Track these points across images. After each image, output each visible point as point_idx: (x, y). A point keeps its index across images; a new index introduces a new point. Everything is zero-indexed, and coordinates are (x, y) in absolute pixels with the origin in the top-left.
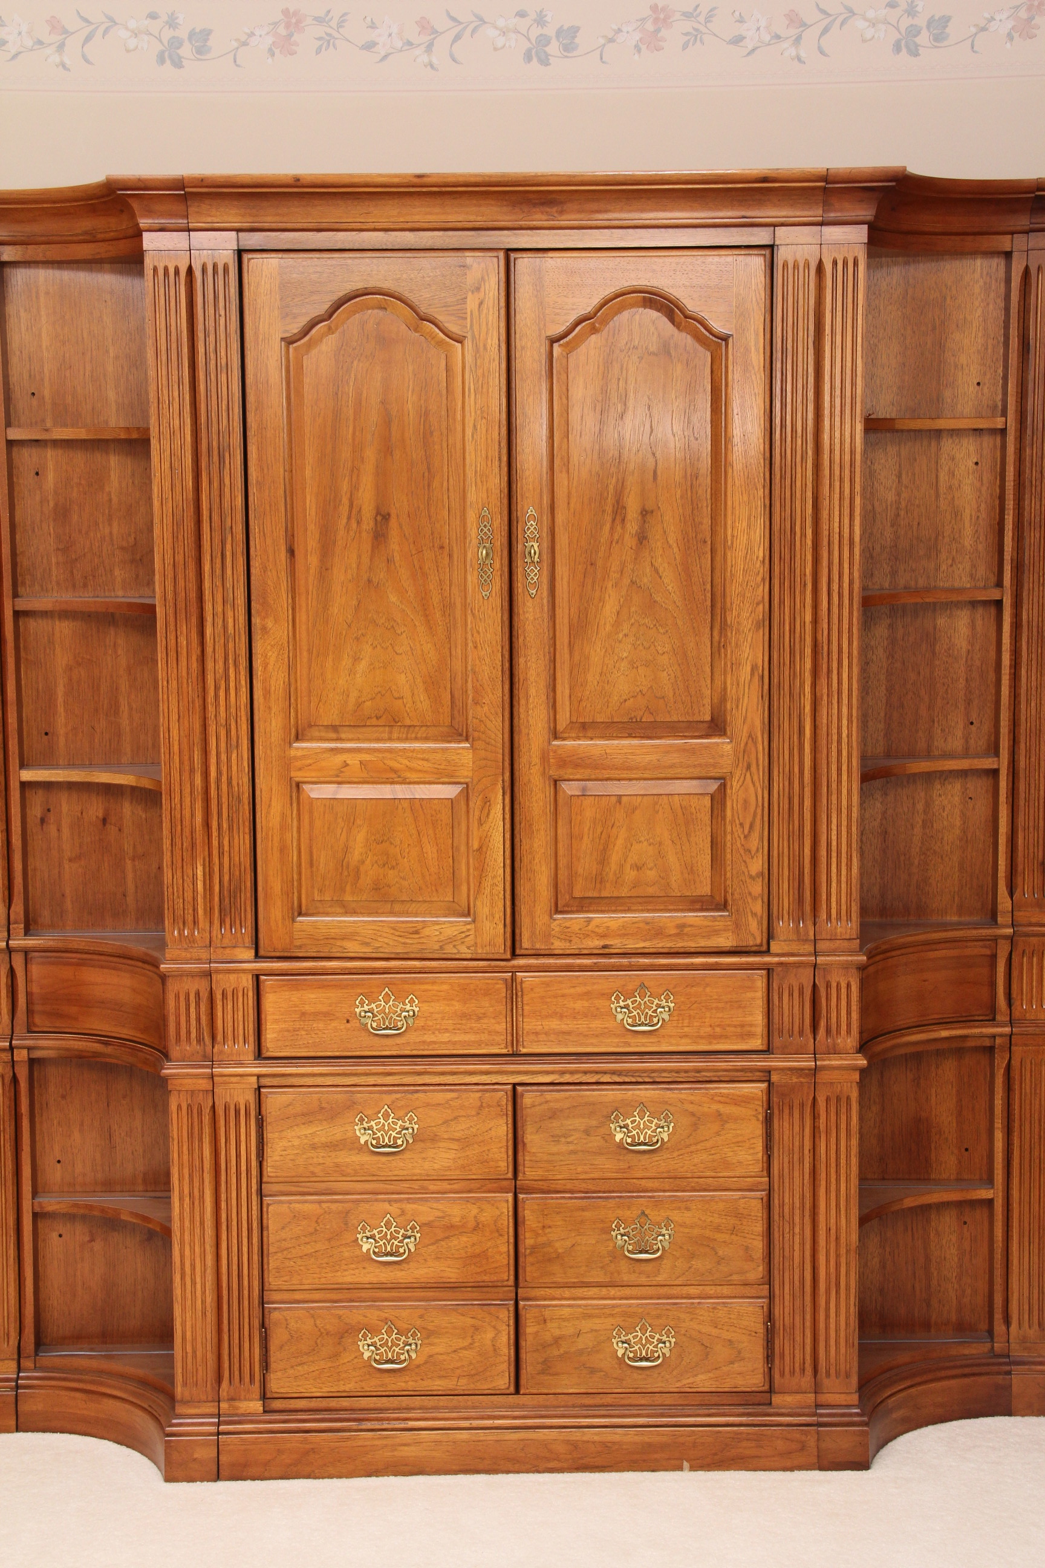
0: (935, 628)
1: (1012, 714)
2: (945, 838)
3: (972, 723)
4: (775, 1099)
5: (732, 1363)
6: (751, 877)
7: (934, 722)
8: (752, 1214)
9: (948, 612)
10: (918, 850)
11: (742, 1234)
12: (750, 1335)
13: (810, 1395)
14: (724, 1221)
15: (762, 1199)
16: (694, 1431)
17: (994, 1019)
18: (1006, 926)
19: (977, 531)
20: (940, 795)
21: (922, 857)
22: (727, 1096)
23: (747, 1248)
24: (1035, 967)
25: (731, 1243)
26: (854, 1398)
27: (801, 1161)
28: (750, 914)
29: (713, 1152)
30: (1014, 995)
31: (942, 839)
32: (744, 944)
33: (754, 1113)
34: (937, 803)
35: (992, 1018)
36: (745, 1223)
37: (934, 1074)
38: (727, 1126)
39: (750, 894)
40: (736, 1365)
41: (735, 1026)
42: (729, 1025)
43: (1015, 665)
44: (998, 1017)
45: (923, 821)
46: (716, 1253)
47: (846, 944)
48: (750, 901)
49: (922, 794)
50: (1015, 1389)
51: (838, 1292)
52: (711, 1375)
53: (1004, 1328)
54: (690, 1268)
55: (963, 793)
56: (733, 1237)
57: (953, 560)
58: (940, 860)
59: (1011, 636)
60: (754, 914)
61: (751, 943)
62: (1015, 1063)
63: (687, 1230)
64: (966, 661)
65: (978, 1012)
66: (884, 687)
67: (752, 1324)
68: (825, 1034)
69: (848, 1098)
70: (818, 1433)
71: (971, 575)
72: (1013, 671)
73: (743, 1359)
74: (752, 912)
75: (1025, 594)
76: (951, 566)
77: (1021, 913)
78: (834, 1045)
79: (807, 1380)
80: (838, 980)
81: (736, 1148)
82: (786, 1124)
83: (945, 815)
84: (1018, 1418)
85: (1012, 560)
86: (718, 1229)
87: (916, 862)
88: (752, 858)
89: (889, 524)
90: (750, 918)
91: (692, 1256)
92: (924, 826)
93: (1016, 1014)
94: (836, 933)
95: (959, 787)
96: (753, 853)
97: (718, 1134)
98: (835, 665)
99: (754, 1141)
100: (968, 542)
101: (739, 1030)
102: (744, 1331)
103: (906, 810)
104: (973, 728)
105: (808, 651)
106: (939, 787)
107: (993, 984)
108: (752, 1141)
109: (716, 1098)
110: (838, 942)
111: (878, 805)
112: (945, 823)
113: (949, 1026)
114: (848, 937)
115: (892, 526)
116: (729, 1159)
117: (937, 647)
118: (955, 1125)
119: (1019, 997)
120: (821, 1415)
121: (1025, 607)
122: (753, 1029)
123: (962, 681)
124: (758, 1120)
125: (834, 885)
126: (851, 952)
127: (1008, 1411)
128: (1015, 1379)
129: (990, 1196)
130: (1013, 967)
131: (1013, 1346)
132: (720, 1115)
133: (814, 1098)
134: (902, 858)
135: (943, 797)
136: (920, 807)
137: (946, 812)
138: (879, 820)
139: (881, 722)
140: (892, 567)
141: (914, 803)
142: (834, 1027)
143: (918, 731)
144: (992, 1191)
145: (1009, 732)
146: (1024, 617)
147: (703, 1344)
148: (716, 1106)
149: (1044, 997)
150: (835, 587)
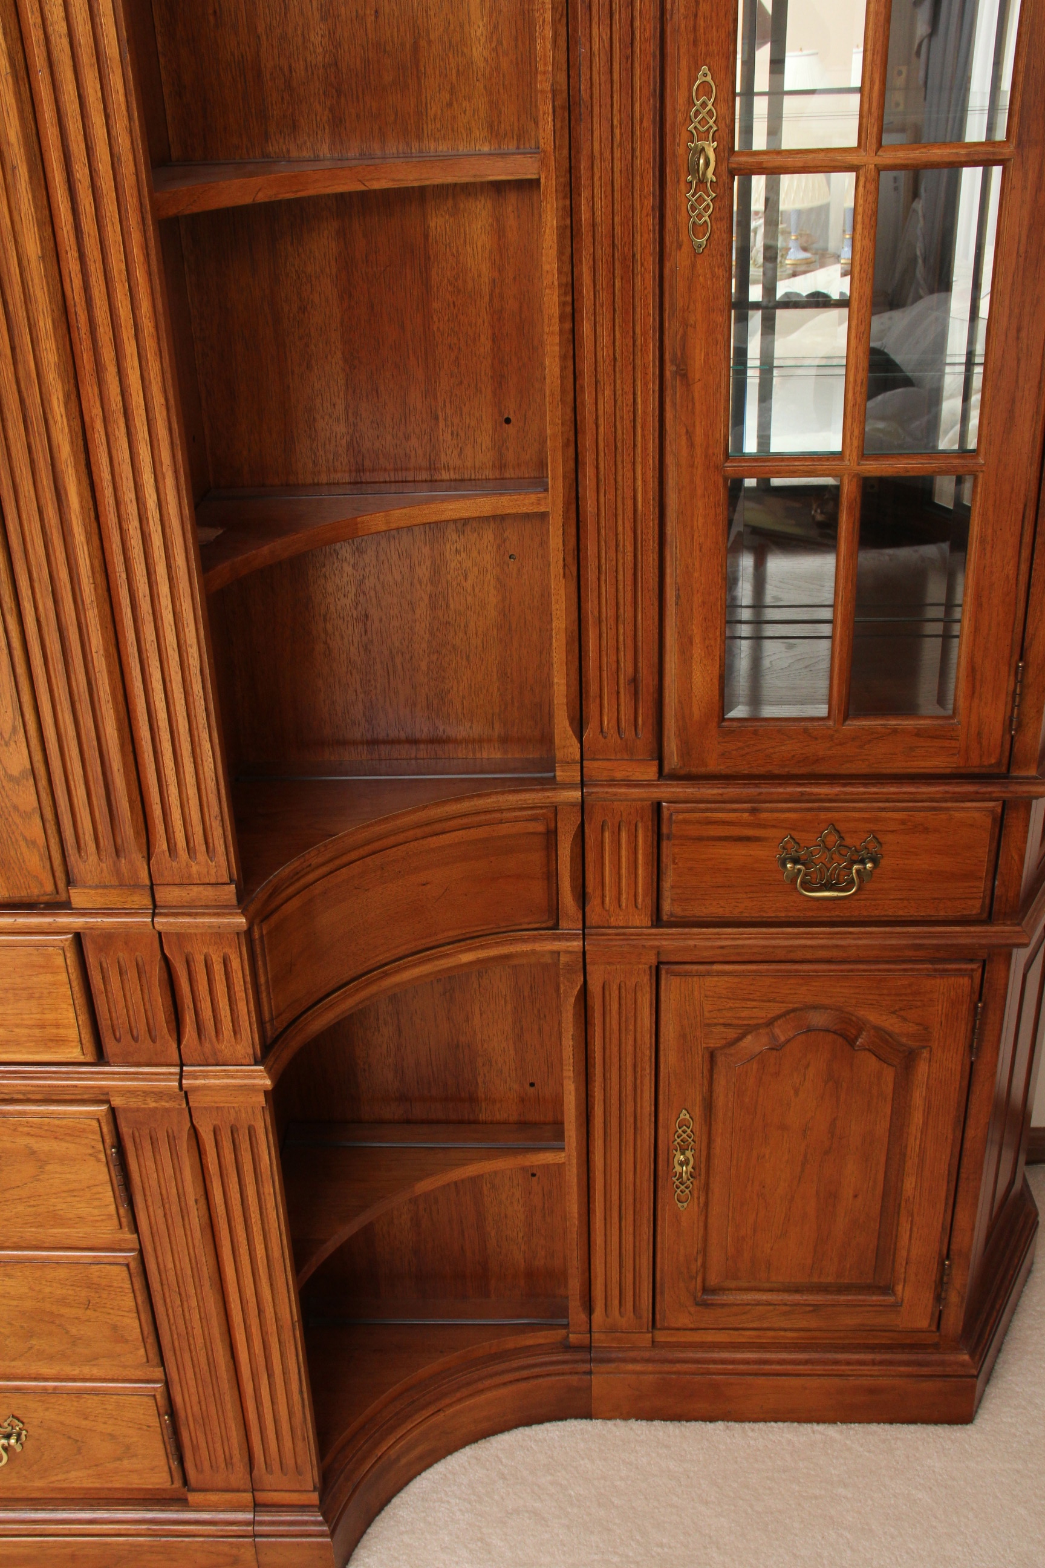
0: (426, 236)
1: (569, 411)
2: (472, 624)
3: (508, 421)
4: (125, 1130)
5: (120, 1459)
6: (11, 778)
7: (437, 418)
8: (115, 1284)
9: (450, 202)
10: (424, 645)
11: (103, 1310)
12: (140, 1429)
13: (244, 1494)
14: (70, 1292)
15: (128, 1265)
16: (68, 1543)
17: (556, 927)
18: (568, 786)
19: (496, 27)
20: (457, 552)
21: (434, 657)
22: (40, 1126)
23: (115, 1328)
24: (624, 846)
25: (88, 1320)
26: (314, 1498)
27: (184, 1213)
28: (22, 843)
29: (32, 1203)
30: (590, 889)
31: (466, 626)
32: (24, 893)
33: (91, 1151)
34: (453, 565)
35: (552, 918)
36: (104, 1296)
38: (48, 1168)
39: (15, 807)
40: (126, 1462)
41: (29, 1027)
42: (17, 1026)
43: (572, 315)
44: (563, 923)
45: (430, 596)
46: (68, 1332)
47: (209, 893)
48: (18, 820)
49: (426, 550)
50: (596, 1390)
51: (270, 1376)
52: (90, 1472)
53: (583, 1317)
54: (30, 1349)
55: (499, 547)
56: (88, 1312)
57: (452, 92)
58: (464, 663)
59: (561, 253)
60: (32, 843)
61: (36, 892)
62: (595, 987)
63: (15, 1303)
64: (491, 300)
65: (526, 920)
66: (339, 355)
67: (142, 1417)
68: (195, 1035)
69: (251, 1131)
70: (255, 1545)
71: (491, 126)
72: (568, 325)
73: (135, 1455)
74: (25, 839)
75: (583, 166)
76: (450, 105)
77: (596, 764)
78: (215, 1053)
79: (238, 1476)
80: (205, 951)
81: (69, 1199)
82: (150, 1164)
83: (468, 585)
84: (598, 1423)
85: (554, 93)
86: (63, 1301)
87: (424, 665)
88: (7, 744)
89: (317, 15)
90: (25, 850)
91: (30, 1334)
92: (433, 607)
93: (593, 918)
94: (190, 876)
95: (491, 537)
96: (7, 737)
97: (35, 1178)
99: (99, 1189)
100: (479, 53)
101: (37, 1032)
102: (130, 1424)
103: (398, 578)
104: (510, 429)
106: (455, 537)
107: (551, 876)
108: (95, 1190)
109: (21, 1129)
110: (195, 889)
111: (348, 569)
112: (470, 599)
113: (477, 942)
114: (213, 881)
115: (323, 19)
116: (61, 1212)
117: (434, 272)
118: (512, 1052)
119: (598, 892)
120: (261, 1523)
121: (585, 194)
122: (62, 1031)
123: (485, 343)
124: (99, 1160)
126: (221, 908)
127: (587, 1414)
128: (596, 1380)
129: (562, 1160)
130: (587, 847)
131: (595, 1336)
132: (34, 1153)
133: (193, 1126)
134: (398, 660)
135: (463, 555)
136: (423, 572)
137: (470, 582)
138: (351, 596)
139: (338, 420)
140: (331, 110)
141: (411, 568)
142: (209, 1023)
143: (407, 438)
144: (563, 1155)
145: (566, 445)
146: (585, 216)
147: (70, 1438)
148: (22, 1141)
149: (640, 890)
150: (81, 172)
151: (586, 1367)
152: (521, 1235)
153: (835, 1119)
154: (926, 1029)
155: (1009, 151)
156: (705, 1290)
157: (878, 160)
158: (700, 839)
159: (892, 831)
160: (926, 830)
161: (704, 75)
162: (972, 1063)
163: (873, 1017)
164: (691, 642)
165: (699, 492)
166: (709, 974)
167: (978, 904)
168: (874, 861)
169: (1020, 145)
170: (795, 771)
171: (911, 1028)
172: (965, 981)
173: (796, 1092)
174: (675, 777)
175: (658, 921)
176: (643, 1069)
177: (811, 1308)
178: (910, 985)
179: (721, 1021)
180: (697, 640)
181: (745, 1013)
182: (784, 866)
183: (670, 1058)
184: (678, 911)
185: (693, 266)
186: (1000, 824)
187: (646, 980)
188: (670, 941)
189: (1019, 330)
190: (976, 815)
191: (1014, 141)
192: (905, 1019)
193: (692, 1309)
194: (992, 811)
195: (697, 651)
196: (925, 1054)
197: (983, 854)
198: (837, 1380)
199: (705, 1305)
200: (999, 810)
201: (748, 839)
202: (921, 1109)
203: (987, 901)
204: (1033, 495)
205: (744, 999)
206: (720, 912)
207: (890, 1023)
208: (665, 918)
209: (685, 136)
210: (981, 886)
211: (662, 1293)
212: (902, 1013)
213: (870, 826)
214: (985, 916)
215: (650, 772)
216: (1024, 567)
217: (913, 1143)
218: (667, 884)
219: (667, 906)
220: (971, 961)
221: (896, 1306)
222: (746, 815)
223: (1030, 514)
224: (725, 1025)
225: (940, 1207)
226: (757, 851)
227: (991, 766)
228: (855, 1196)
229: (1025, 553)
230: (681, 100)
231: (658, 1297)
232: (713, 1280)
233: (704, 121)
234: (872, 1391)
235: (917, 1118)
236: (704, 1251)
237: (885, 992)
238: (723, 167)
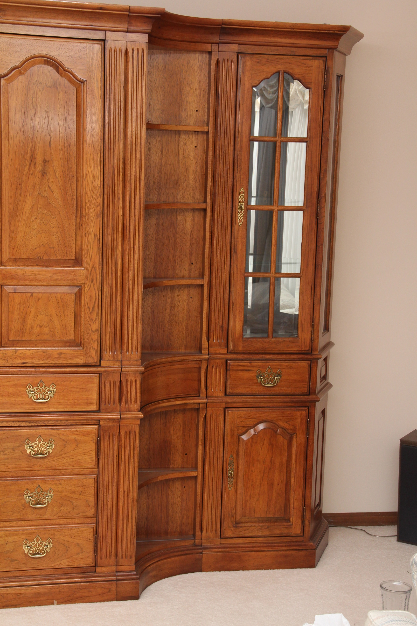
0: (177, 220)
1: (210, 260)
2: (180, 315)
3: (192, 264)
4: (102, 433)
5: (79, 554)
6: (92, 331)
7: (176, 263)
8: (90, 485)
9: (183, 213)
10: (168, 320)
11: (85, 495)
12: (87, 541)
13: (113, 567)
14: (77, 489)
15: (94, 478)
16: (59, 586)
17: (199, 396)
18: (205, 355)
19: (195, 177)
20: (178, 295)
21: (170, 323)
22: (80, 431)
23: (87, 501)
24: (218, 373)
25: (80, 499)
26: (134, 567)
27: (113, 461)
28: (92, 348)
29: (72, 457)
30: (208, 385)
31: (179, 315)
32: (89, 362)
33: (92, 439)
34: (176, 299)
35: (198, 395)
36: (86, 490)
37: (173, 421)
38: (79, 445)
39: (92, 339)
41: (84, 400)
42: (81, 399)
43: (212, 238)
44: (201, 395)
45: (170, 307)
46: (73, 504)
47: (135, 362)
48: (92, 342)
49: (170, 295)
50: (204, 560)
51: (127, 520)
52: (68, 560)
53: (200, 533)
54: (60, 511)
55: (188, 295)
56: (81, 496)
57: (185, 190)
58: (177, 325)
59: (210, 224)
60: (94, 349)
61: (92, 362)
62: (208, 415)
63: (59, 494)
64: (190, 235)
65: (192, 393)
66: (154, 246)
67: (88, 536)
68: (125, 403)
69: (135, 432)
70: (116, 584)
71: (193, 197)
72: (210, 241)
73: (83, 552)
74: (93, 348)
75: (216, 206)
76: (184, 192)
77: (212, 349)
78: (129, 408)
79: (112, 560)
80: (131, 378)
81: (83, 456)
82: (106, 444)
84: (205, 573)
85: (211, 191)
86: (74, 493)
87: (167, 325)
88: (93, 323)
89: (157, 172)
90: (92, 350)
91: (62, 505)
92: (171, 310)
93: (209, 394)
94: (131, 358)
95: (186, 292)
96: (94, 321)
97: (75, 449)
98: (132, 235)
100: (192, 182)
101: (86, 401)
102: (84, 539)
103: (163, 302)
104: (193, 266)
105: (120, 229)
106: (177, 292)
107: (199, 381)
108: (90, 452)
109: (74, 433)
110: (132, 361)
111: (150, 299)
112: (180, 308)
113: (180, 399)
114: (136, 359)
115: (158, 173)
116: (79, 460)
117: (178, 229)
118: (181, 443)
119: (211, 386)
120: (118, 576)
121: (216, 212)
122: (92, 401)
123: (188, 245)
124: (93, 442)
125: (130, 335)
126: (138, 366)
127: (200, 570)
128: (204, 556)
129: (196, 474)
130: (208, 373)
131: (203, 541)
132: (76, 440)
133: (119, 432)
134: (161, 324)
135: (179, 297)
136: (169, 300)
137: (180, 304)
138: (151, 306)
139: (152, 262)
140: (158, 192)
141: (166, 300)
142: (129, 400)
143: (168, 267)
144: (197, 472)
145: (209, 268)
146: (216, 217)
147: (65, 546)
148: (74, 437)
149: (221, 385)
150: (133, 200)
151: (201, 551)
152: (179, 510)
153: (272, 458)
154: (295, 427)
155: (304, 208)
156: (236, 523)
157: (278, 208)
158: (237, 370)
159: (284, 368)
160: (292, 368)
161: (242, 189)
162: (307, 438)
163: (282, 424)
164: (236, 317)
165: (239, 280)
166: (238, 410)
167: (306, 389)
168: (280, 376)
169: (306, 207)
170: (260, 352)
171: (291, 427)
172: (304, 412)
173: (261, 448)
174: (231, 353)
175: (226, 395)
176: (220, 442)
177: (267, 527)
178: (290, 413)
179: (242, 425)
180: (237, 316)
181: (248, 423)
182: (258, 378)
183: (228, 437)
184: (231, 391)
185: (239, 229)
186: (310, 367)
187: (222, 413)
188: (229, 399)
189: (308, 245)
190: (304, 364)
191: (305, 207)
192: (289, 424)
193: (232, 529)
194: (308, 363)
195: (237, 319)
196: (295, 436)
197: (307, 375)
198: (275, 552)
199: (236, 527)
200: (310, 363)
201: (249, 370)
202: (295, 454)
203: (308, 389)
204: (313, 283)
205: (248, 418)
206: (242, 392)
207: (286, 425)
208: (227, 394)
209: (237, 201)
210: (307, 384)
211: (224, 523)
212: (288, 422)
213: (279, 367)
214: (308, 393)
215: (225, 351)
216: (312, 300)
217: (293, 466)
218: (228, 384)
219: (228, 390)
220: (305, 407)
221: (290, 526)
222: (248, 364)
223: (313, 287)
224: (243, 427)
225: (302, 488)
226: (251, 374)
227: (308, 350)
228: (278, 484)
229: (312, 297)
230: (237, 194)
231: (222, 525)
232: (238, 518)
233: (242, 199)
234: (286, 556)
235: (294, 457)
236: (236, 506)
237: (284, 416)
238: (246, 208)
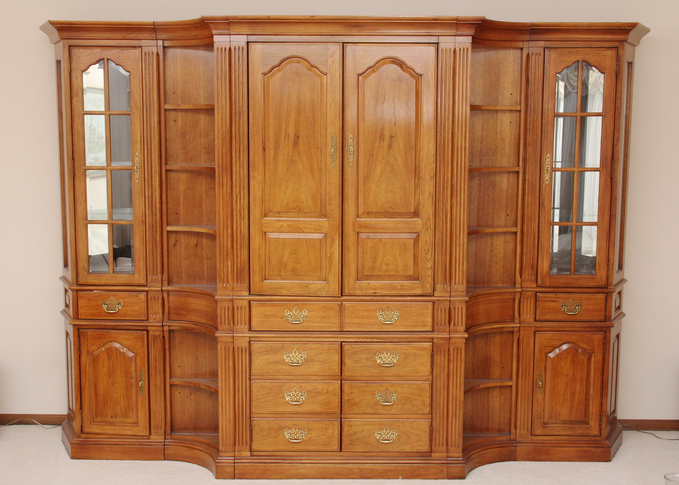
0: (495, 181)
1: (522, 212)
3: (508, 215)
4: (435, 348)
5: (417, 442)
6: (428, 269)
7: (494, 214)
8: (426, 389)
9: (500, 175)
10: (488, 260)
11: (422, 397)
12: (424, 432)
13: (445, 453)
14: (415, 392)
15: (429, 384)
16: (403, 466)
17: (514, 321)
18: (519, 288)
19: (510, 146)
20: (496, 241)
21: (490, 263)
22: (417, 347)
23: (424, 402)
24: (529, 303)
25: (418, 400)
26: (461, 454)
27: (444, 370)
28: (427, 282)
29: (412, 367)
30: (521, 313)
31: (497, 256)
32: (425, 293)
33: (427, 353)
34: (495, 244)
35: (513, 320)
36: (423, 393)
37: (492, 341)
38: (417, 358)
39: (427, 274)
40: (419, 442)
41: (421, 322)
42: (419, 322)
45: (490, 250)
46: (413, 403)
47: (461, 293)
48: (427, 277)
49: (490, 241)
50: (518, 452)
51: (456, 417)
52: (410, 446)
53: (514, 431)
54: (403, 408)
55: (504, 240)
56: (419, 397)
57: (502, 156)
58: (496, 264)
59: (522, 183)
61: (427, 292)
62: (521, 337)
63: (402, 395)
64: (506, 193)
65: (508, 319)
66: (477, 202)
67: (425, 428)
68: (453, 325)
69: (461, 348)
70: (447, 466)
71: (508, 162)
72: (523, 196)
73: (421, 441)
75: (527, 169)
76: (501, 159)
77: (524, 284)
78: (456, 330)
79: (444, 448)
80: (458, 306)
81: (420, 366)
82: (439, 358)
83: (498, 248)
84: (518, 462)
85: (523, 157)
86: (413, 394)
87: (487, 265)
88: (428, 262)
90: (427, 283)
91: (404, 404)
92: (490, 252)
93: (522, 319)
94: (458, 290)
95: (503, 238)
96: (428, 260)
97: (414, 361)
98: (459, 193)
99: (427, 363)
100: (507, 150)
101: (422, 324)
102: (422, 431)
103: (484, 246)
104: (508, 217)
105: (449, 188)
106: (496, 238)
107: (514, 309)
109: (414, 348)
110: (458, 292)
111: (474, 244)
112: (498, 251)
114: (462, 291)
115: (480, 144)
116: (418, 370)
117: (496, 188)
118: (499, 359)
119: (523, 314)
120: (449, 460)
121: (527, 174)
122: (427, 324)
123: (504, 200)
124: (429, 356)
125: (457, 272)
126: (464, 296)
127: (515, 460)
128: (518, 448)
129: (511, 384)
130: (521, 303)
131: (517, 437)
132: (415, 354)
133: (449, 348)
134: (482, 263)
136: (489, 245)
137: (498, 247)
138: (474, 249)
139: (475, 214)
140: (480, 159)
141: (487, 244)
142: (456, 323)
143: (488, 218)
144: (512, 382)
145: (521, 219)
146: (527, 177)
147: (407, 435)
148: (413, 351)
149: (532, 313)
150: (459, 165)
151: (515, 444)
152: (498, 412)
153: (574, 372)
154: (593, 348)
155: (600, 169)
156: (544, 424)
157: (578, 170)
158: (545, 301)
159: (584, 300)
160: (591, 300)
161: (548, 155)
162: (604, 357)
163: (582, 345)
164: (544, 258)
165: (546, 228)
166: (546, 333)
167: (603, 317)
168: (580, 306)
169: (602, 168)
170: (564, 286)
171: (590, 348)
172: (601, 336)
173: (565, 364)
174: (539, 287)
175: (535, 320)
176: (531, 358)
177: (569, 428)
178: (590, 337)
179: (549, 345)
180: (545, 257)
181: (554, 343)
182: (562, 307)
183: (537, 355)
184: (540, 318)
185: (546, 186)
186: (606, 299)
187: (532, 335)
188: (538, 324)
189: (604, 199)
190: (601, 296)
191: (601, 168)
192: (589, 345)
193: (541, 428)
194: (604, 296)
195: (545, 260)
196: (593, 355)
197: (603, 305)
198: (577, 448)
199: (544, 427)
200: (606, 295)
201: (554, 301)
202: (593, 369)
203: (605, 317)
204: (608, 230)
205: (554, 340)
206: (549, 318)
207: (585, 346)
208: (537, 320)
209: (545, 165)
210: (603, 313)
211: (534, 423)
212: (588, 344)
213: (580, 299)
214: (604, 321)
215: (535, 286)
216: (608, 244)
217: (592, 379)
218: (537, 312)
219: (537, 317)
220: (602, 331)
221: (590, 428)
222: (554, 296)
223: (608, 233)
224: (550, 347)
225: (599, 397)
226: (557, 304)
227: (604, 285)
228: (579, 394)
229: (608, 241)
230: (544, 159)
231: (533, 425)
232: (546, 420)
233: (548, 163)
234: (585, 452)
235: (592, 372)
236: (544, 410)
237: (584, 338)
238: (551, 170)
